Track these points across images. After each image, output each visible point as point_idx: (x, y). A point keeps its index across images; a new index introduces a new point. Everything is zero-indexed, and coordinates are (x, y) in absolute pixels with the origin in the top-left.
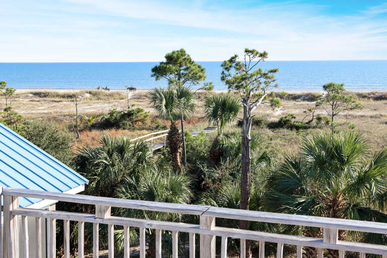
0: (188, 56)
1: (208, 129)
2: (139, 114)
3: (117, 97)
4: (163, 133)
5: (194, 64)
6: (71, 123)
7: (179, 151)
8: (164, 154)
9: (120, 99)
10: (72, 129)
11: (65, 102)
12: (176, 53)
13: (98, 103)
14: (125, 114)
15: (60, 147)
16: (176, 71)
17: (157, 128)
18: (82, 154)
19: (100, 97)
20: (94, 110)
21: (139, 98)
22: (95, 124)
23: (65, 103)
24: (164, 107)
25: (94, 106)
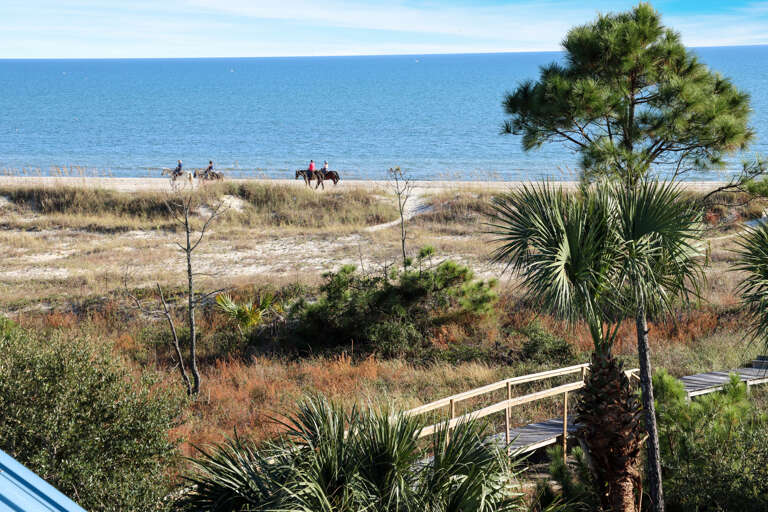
0: (671, 37)
1: (759, 366)
2: (453, 290)
3: (357, 210)
4: (555, 382)
5: (697, 74)
6: (167, 329)
7: (631, 470)
8: (560, 475)
9: (370, 222)
10: (170, 354)
11: (142, 233)
12: (616, 26)
13: (275, 238)
14: (390, 291)
15: (126, 448)
16: (615, 107)
17: (531, 354)
18: (214, 477)
19: (285, 210)
20: (263, 268)
21: (447, 219)
22: (267, 330)
23: (140, 235)
24: (563, 277)
25: (259, 250)
